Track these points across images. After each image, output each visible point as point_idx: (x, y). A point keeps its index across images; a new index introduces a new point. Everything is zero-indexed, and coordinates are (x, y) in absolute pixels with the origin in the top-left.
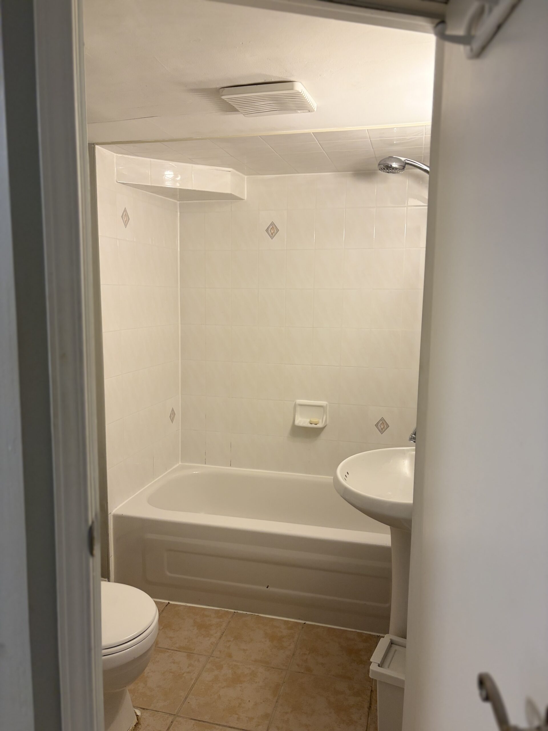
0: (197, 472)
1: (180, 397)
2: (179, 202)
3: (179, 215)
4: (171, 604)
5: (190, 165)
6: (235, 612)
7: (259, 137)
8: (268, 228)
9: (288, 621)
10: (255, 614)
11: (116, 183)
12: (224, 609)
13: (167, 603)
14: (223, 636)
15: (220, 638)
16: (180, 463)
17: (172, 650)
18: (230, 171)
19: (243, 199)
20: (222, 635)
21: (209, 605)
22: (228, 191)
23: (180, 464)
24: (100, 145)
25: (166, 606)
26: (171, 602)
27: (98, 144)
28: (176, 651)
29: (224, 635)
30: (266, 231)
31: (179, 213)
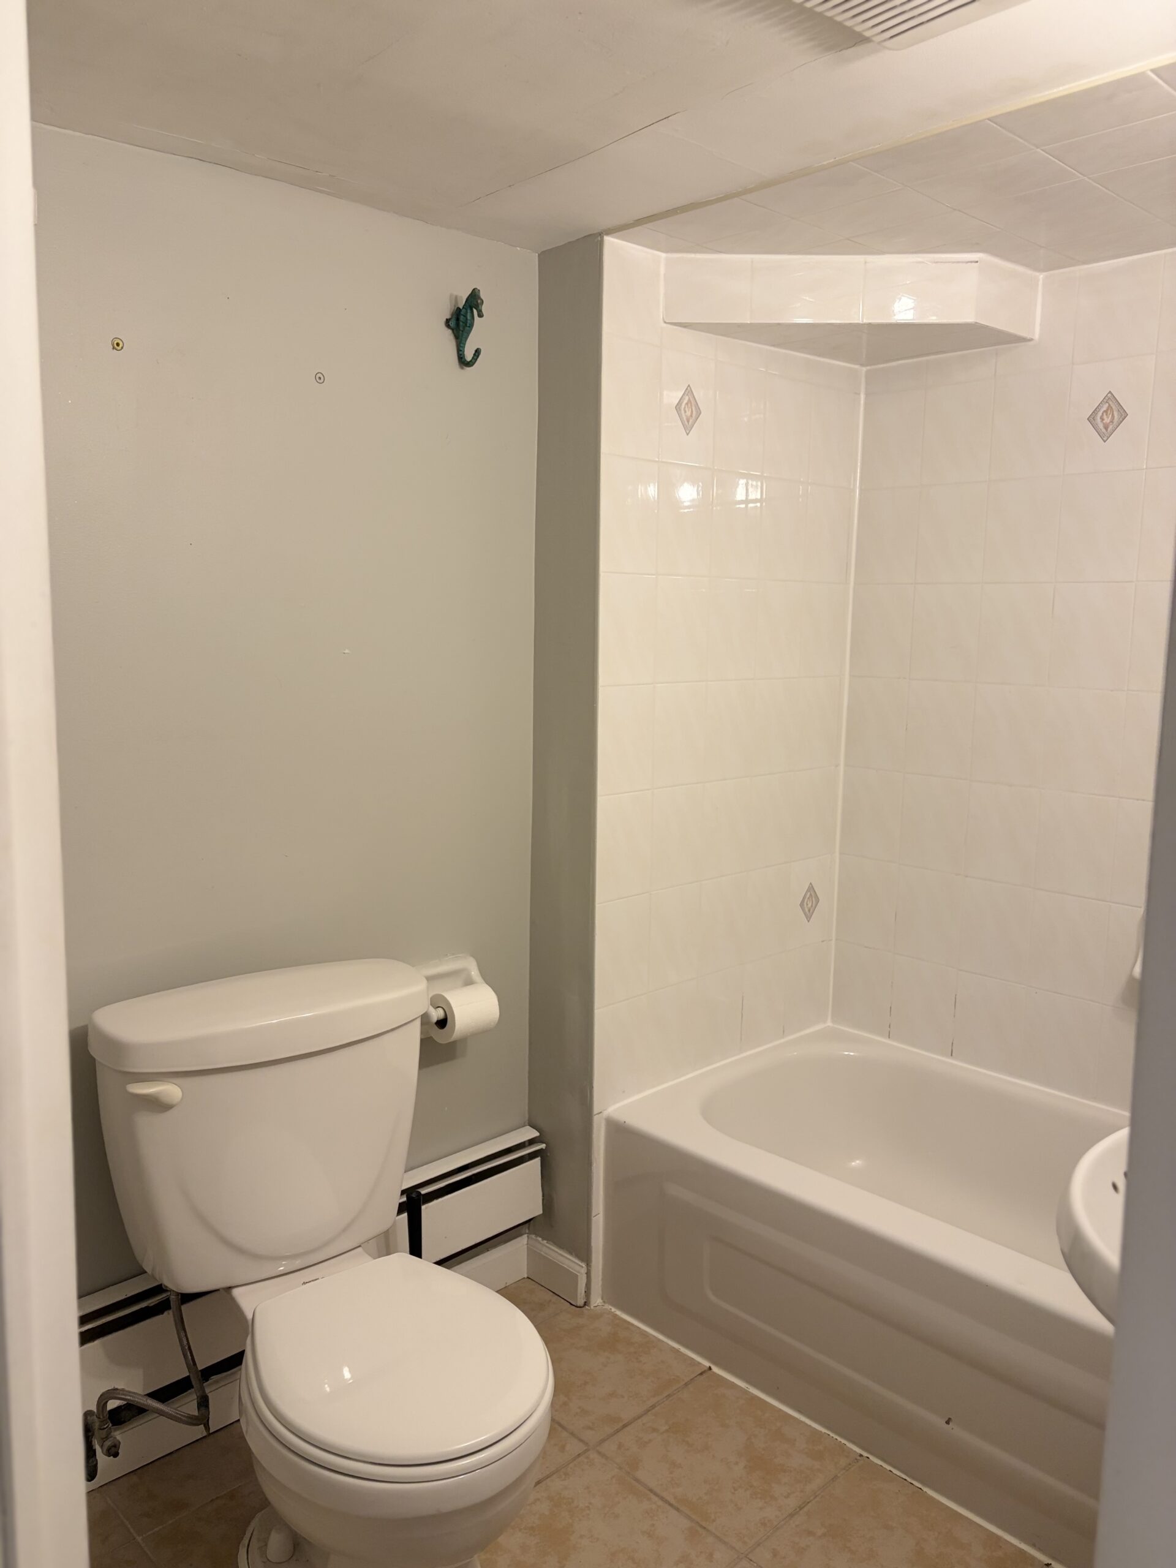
0: (852, 1054)
1: (837, 860)
2: (864, 369)
3: (862, 402)
4: (715, 1373)
5: (860, 259)
6: (861, 1455)
7: (989, 122)
8: (1095, 412)
9: (999, 1538)
10: (914, 1482)
11: (665, 325)
12: (836, 1437)
13: (705, 1366)
14: (801, 1512)
15: (791, 1516)
16: (829, 1023)
17: (662, 1498)
18: (977, 262)
19: (1031, 340)
20: (801, 1508)
21: (800, 1412)
22: (967, 316)
23: (829, 1026)
24: (615, 234)
25: (701, 1374)
26: (715, 1369)
27: (610, 232)
28: (671, 1505)
29: (805, 1509)
30: (1088, 419)
31: (862, 396)
